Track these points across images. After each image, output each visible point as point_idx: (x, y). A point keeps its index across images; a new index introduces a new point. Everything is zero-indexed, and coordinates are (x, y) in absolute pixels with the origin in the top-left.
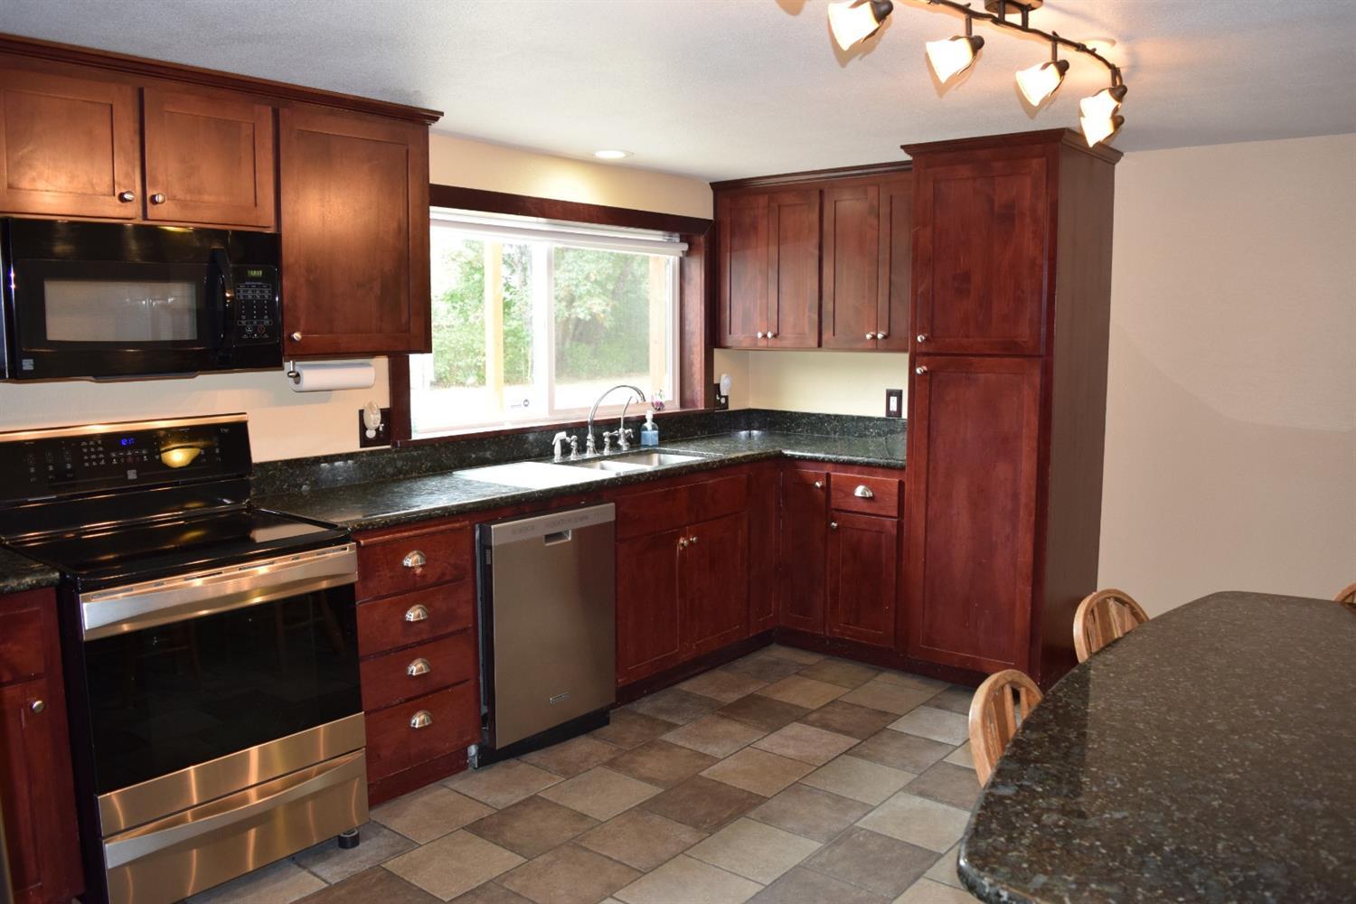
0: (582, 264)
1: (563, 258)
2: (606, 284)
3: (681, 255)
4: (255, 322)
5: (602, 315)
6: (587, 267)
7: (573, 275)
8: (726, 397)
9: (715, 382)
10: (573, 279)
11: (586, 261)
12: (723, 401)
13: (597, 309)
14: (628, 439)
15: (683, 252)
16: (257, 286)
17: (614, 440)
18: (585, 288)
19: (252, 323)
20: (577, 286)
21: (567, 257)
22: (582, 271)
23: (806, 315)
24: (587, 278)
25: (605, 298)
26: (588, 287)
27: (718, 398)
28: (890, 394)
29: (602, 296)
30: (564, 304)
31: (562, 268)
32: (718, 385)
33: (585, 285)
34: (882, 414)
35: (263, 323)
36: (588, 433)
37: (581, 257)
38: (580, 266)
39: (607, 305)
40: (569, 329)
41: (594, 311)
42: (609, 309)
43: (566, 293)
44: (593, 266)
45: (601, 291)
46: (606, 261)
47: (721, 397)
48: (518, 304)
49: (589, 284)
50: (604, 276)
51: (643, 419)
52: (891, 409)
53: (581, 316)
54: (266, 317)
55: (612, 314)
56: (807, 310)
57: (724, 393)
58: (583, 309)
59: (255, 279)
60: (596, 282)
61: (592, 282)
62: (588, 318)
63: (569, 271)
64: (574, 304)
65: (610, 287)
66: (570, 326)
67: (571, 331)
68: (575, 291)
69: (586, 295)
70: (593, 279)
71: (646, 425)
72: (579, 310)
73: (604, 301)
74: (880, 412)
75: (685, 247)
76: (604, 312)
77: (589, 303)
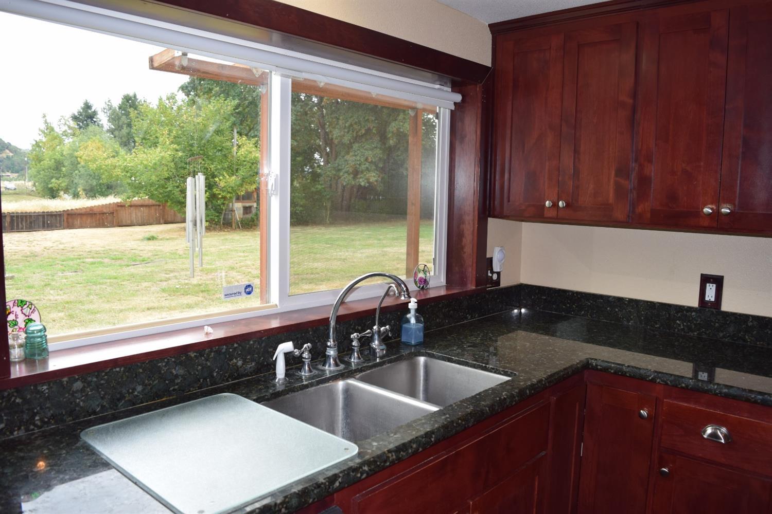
0: (364, 151)
1: (352, 147)
2: (378, 164)
3: (453, 108)
5: (376, 183)
6: (367, 153)
7: (358, 158)
8: (498, 273)
9: (488, 256)
10: (358, 160)
11: (366, 149)
12: (495, 277)
13: (372, 180)
14: (385, 339)
15: (455, 104)
17: (365, 342)
18: (365, 166)
20: (360, 165)
21: (354, 147)
22: (364, 155)
23: (612, 181)
24: (366, 160)
25: (378, 173)
26: (367, 166)
27: (490, 275)
28: (705, 279)
29: (376, 171)
30: (352, 176)
31: (351, 154)
32: (491, 260)
33: (365, 164)
34: (695, 303)
36: (328, 337)
37: (363, 147)
38: (362, 152)
39: (379, 177)
40: (354, 191)
41: (371, 180)
42: (380, 179)
43: (353, 169)
44: (370, 152)
45: (375, 168)
46: (379, 149)
47: (492, 272)
48: (324, 175)
49: (367, 163)
50: (377, 159)
51: (404, 308)
52: (707, 299)
53: (363, 184)
55: (381, 182)
56: (613, 173)
57: (496, 268)
58: (363, 179)
60: (371, 162)
61: (369, 162)
62: (367, 185)
63: (356, 156)
64: (359, 176)
65: (381, 165)
66: (355, 190)
67: (355, 192)
68: (359, 168)
69: (365, 170)
70: (370, 160)
71: (408, 316)
72: (361, 180)
73: (377, 174)
74: (691, 300)
75: (458, 98)
76: (376, 181)
77: (367, 175)
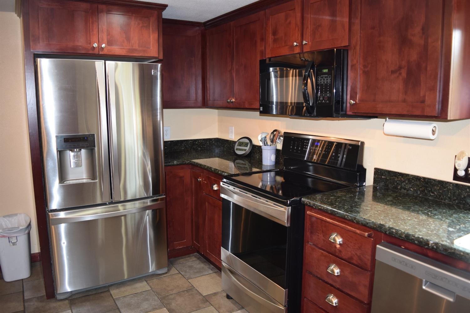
4: (324, 95)
16: (325, 77)
19: (322, 95)
35: (327, 95)
54: (328, 92)
59: (325, 73)
